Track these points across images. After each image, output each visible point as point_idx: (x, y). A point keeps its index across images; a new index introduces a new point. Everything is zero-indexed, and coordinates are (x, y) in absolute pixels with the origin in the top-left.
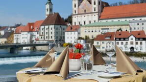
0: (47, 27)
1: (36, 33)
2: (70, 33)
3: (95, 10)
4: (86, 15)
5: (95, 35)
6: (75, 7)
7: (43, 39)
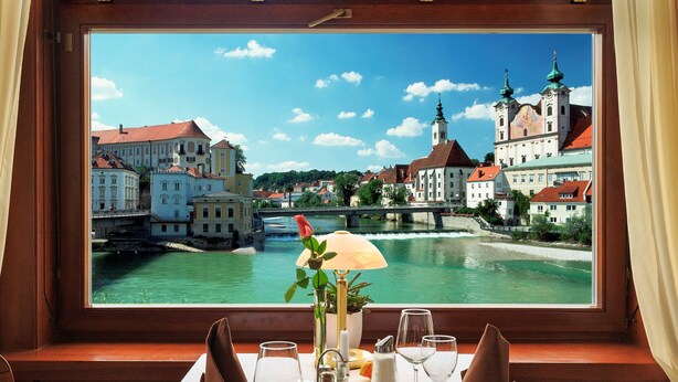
0: (430, 172)
1: (411, 185)
2: (476, 184)
3: (550, 129)
4: (528, 143)
5: (538, 187)
6: (502, 124)
7: (422, 198)
